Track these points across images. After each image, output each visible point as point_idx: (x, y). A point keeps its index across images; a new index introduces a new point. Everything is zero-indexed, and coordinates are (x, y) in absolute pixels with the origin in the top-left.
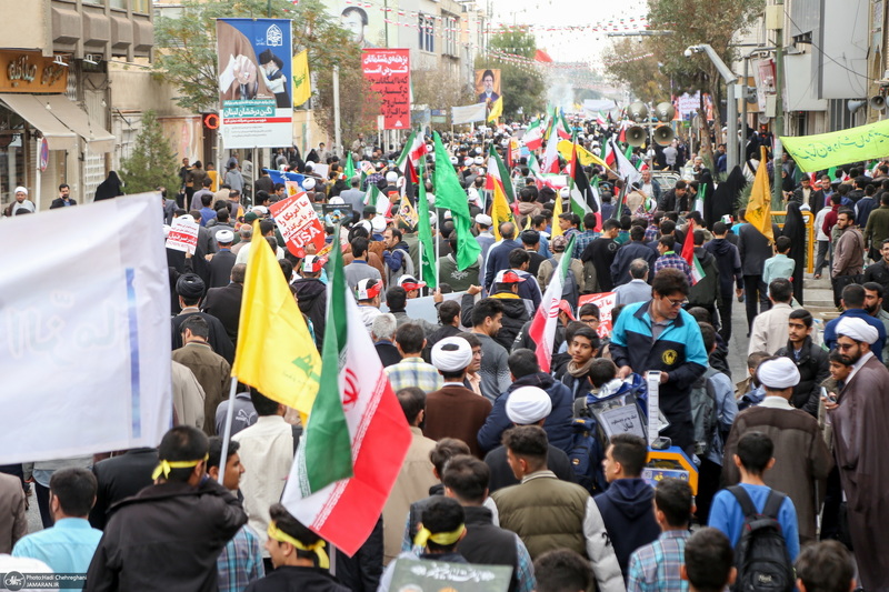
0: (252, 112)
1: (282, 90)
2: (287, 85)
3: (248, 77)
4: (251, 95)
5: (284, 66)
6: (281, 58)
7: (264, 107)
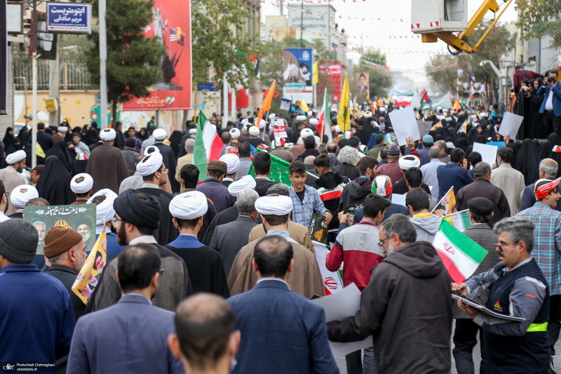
0: (296, 88)
1: (308, 79)
2: (311, 77)
3: (295, 73)
4: (296, 81)
5: (309, 69)
6: (308, 65)
7: (301, 86)
